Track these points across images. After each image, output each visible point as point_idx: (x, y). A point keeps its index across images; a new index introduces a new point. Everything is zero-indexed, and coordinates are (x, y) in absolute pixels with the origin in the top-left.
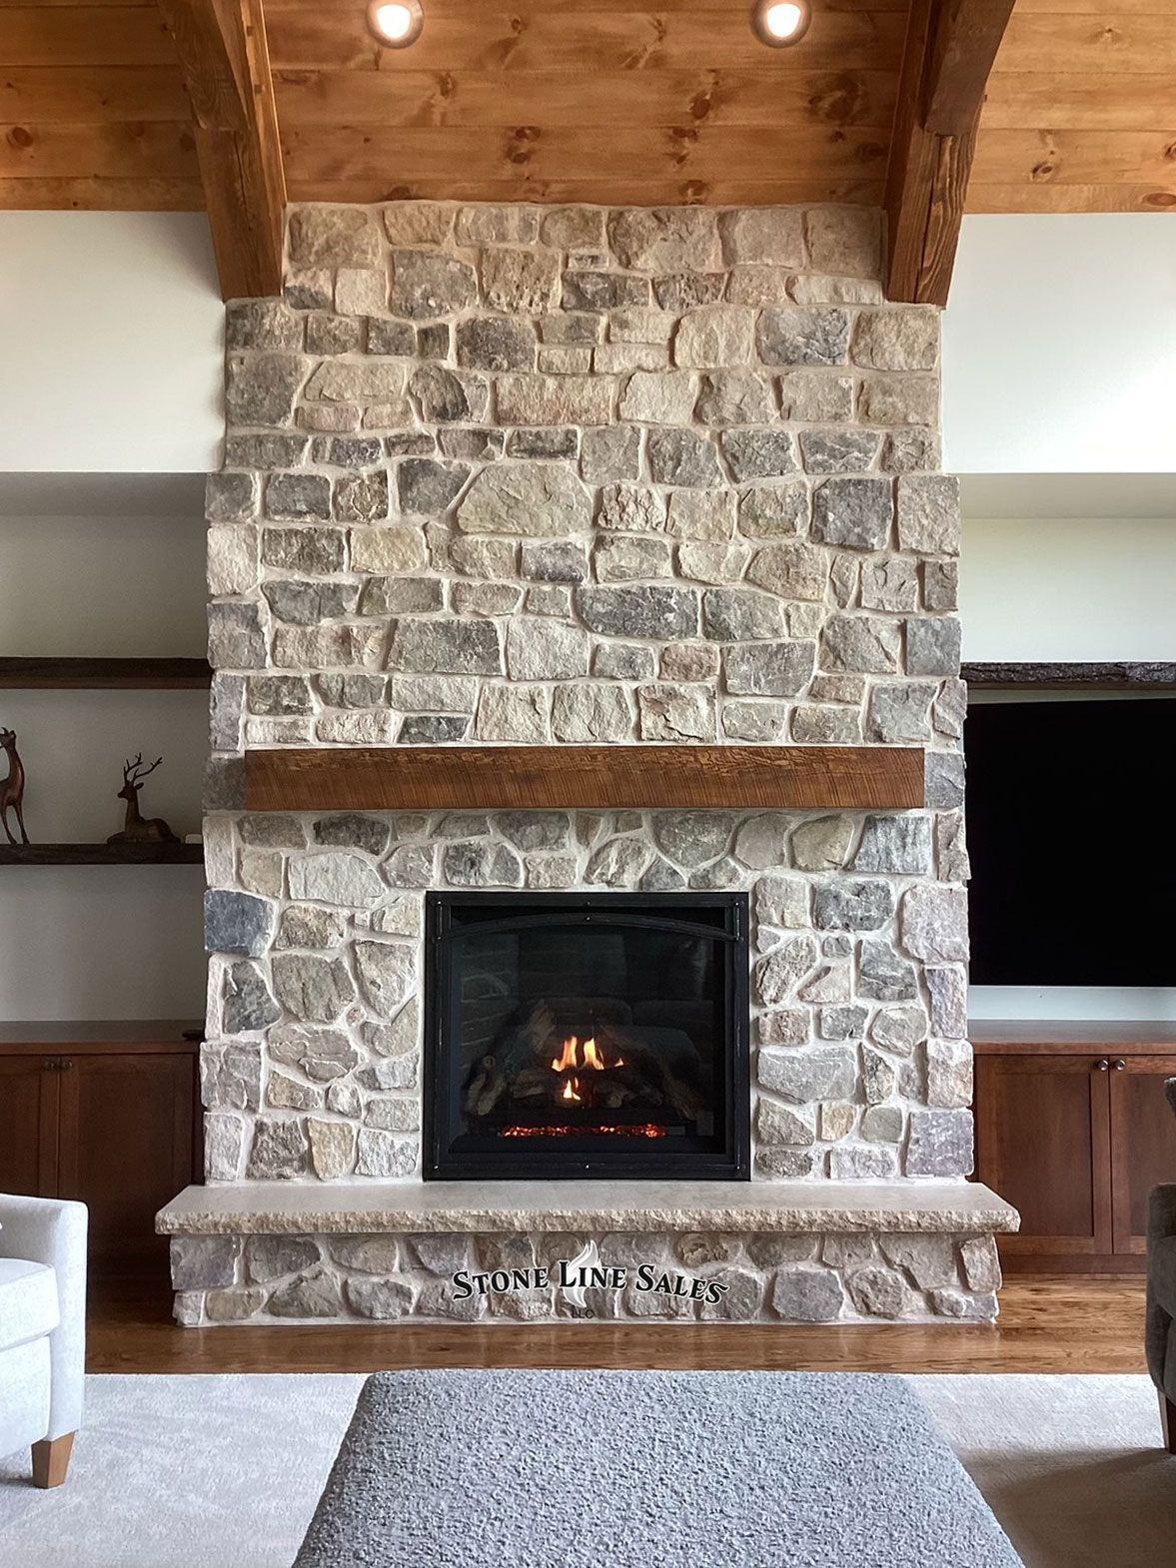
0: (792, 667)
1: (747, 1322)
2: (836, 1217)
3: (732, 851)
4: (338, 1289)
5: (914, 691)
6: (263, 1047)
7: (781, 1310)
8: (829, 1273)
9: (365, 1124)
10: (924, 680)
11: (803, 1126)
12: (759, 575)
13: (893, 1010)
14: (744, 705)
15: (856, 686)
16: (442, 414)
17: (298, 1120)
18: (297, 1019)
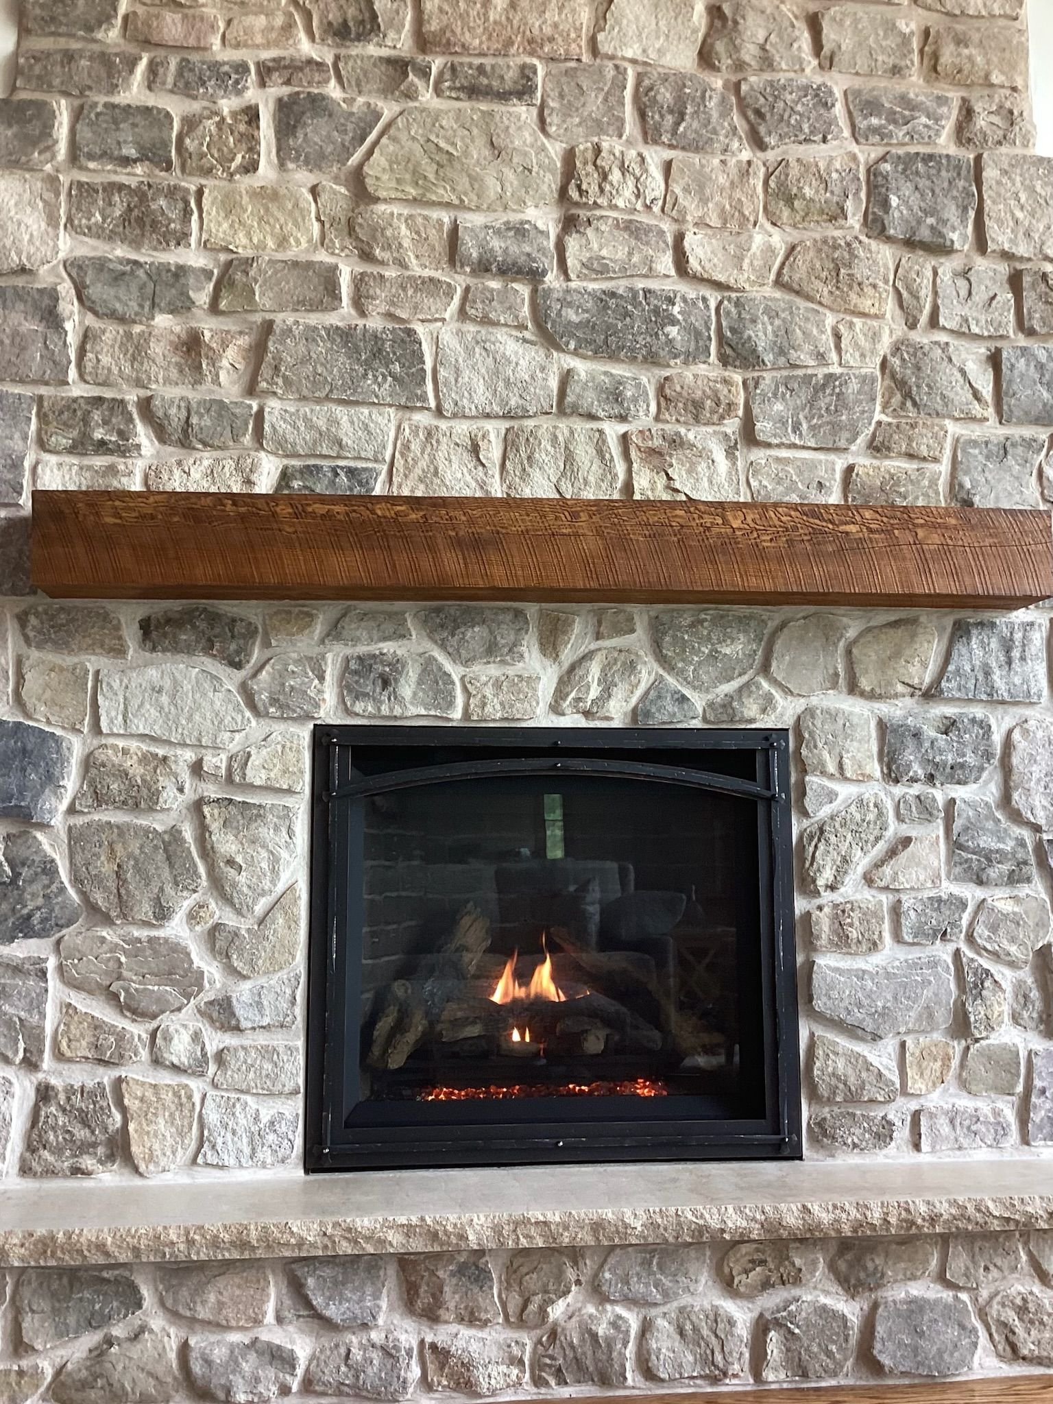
0: (846, 407)
1: (833, 1382)
2: (971, 1210)
3: (765, 669)
4: (172, 1356)
5: (1014, 445)
6: (51, 964)
7: (886, 1360)
8: (956, 1298)
9: (215, 1086)
10: (1028, 432)
11: (880, 1074)
12: (796, 277)
13: (1001, 900)
14: (778, 460)
15: (935, 436)
16: (341, 33)
17: (106, 1081)
18: (108, 920)
